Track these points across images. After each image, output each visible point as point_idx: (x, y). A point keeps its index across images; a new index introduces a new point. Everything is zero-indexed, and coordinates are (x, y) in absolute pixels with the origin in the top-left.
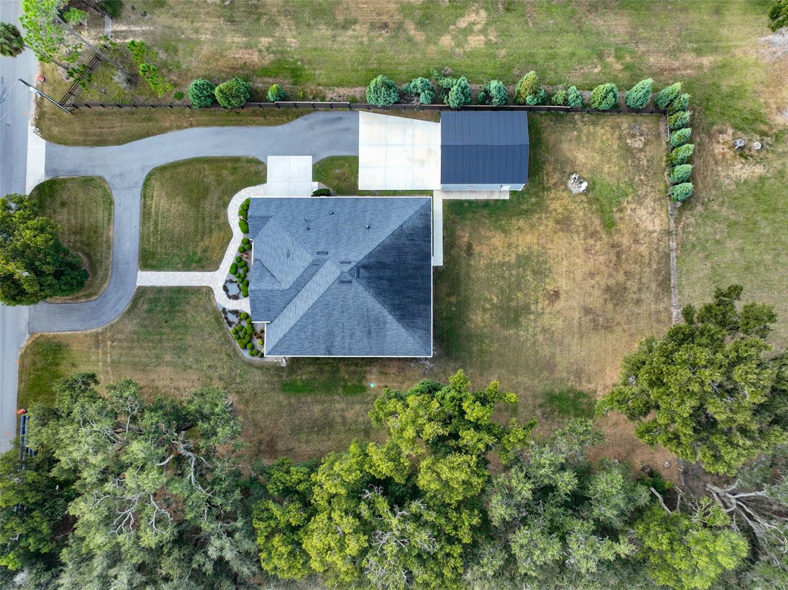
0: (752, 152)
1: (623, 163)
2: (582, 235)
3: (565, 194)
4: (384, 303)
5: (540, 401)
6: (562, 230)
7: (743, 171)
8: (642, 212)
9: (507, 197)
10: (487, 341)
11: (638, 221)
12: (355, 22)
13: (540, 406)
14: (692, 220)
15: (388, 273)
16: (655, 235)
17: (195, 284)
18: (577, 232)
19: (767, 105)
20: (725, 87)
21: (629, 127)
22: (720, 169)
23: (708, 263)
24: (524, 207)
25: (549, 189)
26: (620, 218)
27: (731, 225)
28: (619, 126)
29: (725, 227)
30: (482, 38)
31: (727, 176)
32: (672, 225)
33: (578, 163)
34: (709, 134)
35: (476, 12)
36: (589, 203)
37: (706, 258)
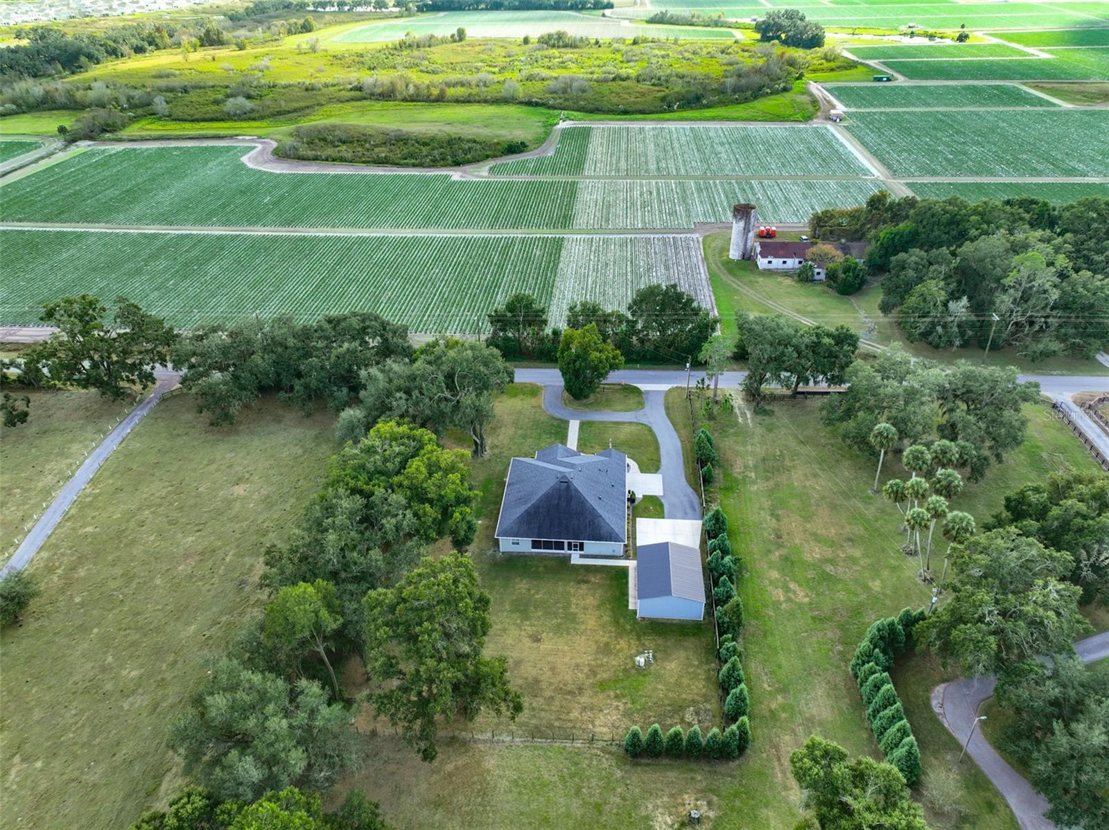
2: (593, 663)
3: (634, 651)
6: (598, 648)
7: (663, 823)
8: (615, 716)
9: (632, 608)
11: (605, 712)
12: (778, 520)
14: (606, 765)
15: (564, 504)
16: (590, 726)
17: (569, 442)
18: (596, 659)
20: (765, 813)
21: (707, 710)
22: (665, 799)
23: (556, 778)
24: (621, 621)
25: (639, 639)
26: (609, 696)
27: (598, 807)
28: (707, 701)
29: (597, 799)
30: (782, 598)
31: (656, 807)
32: (601, 744)
33: (666, 663)
34: (704, 793)
35: (807, 596)
36: (625, 670)
37: (562, 778)
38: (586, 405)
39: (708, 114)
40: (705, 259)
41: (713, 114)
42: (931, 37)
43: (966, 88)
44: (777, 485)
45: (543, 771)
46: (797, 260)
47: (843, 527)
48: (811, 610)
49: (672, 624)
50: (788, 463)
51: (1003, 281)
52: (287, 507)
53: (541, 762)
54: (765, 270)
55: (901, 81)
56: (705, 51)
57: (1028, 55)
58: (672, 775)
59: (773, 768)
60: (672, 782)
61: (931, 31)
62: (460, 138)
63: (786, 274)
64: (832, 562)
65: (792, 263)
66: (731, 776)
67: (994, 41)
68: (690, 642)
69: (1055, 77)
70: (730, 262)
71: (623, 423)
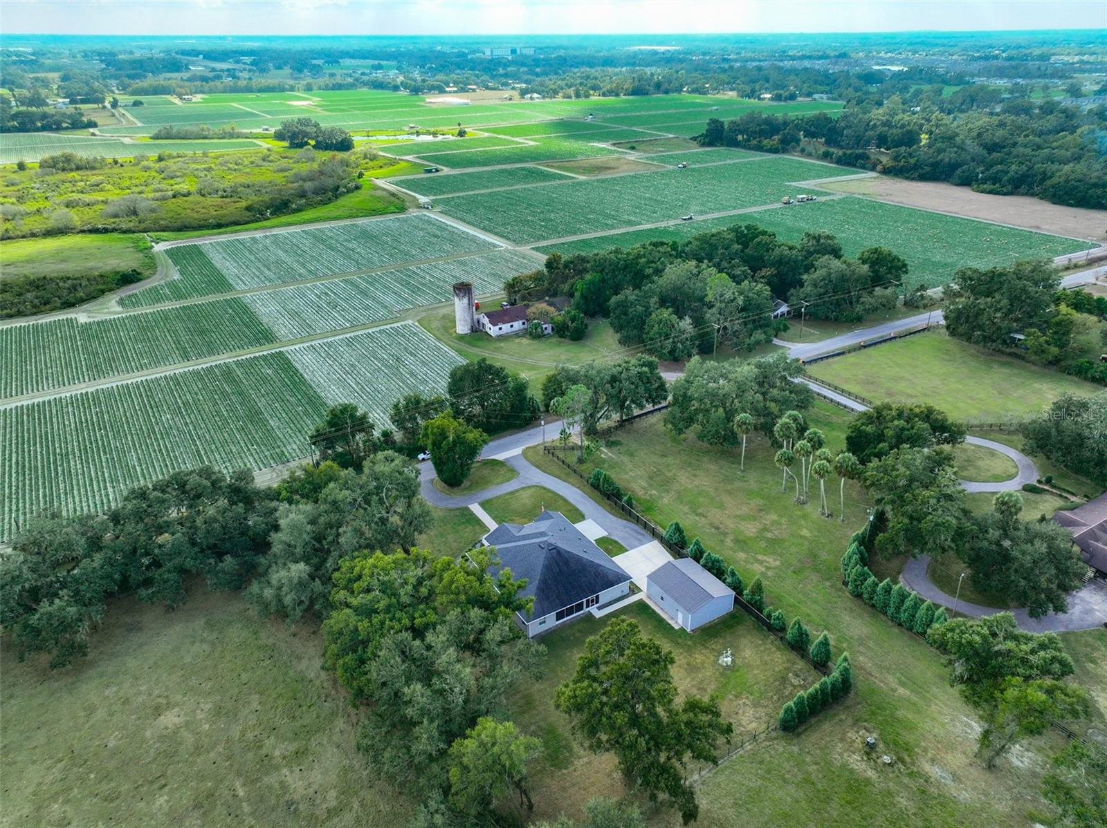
0: (879, 761)
1: (771, 680)
2: (694, 683)
3: (712, 658)
4: (543, 573)
5: (542, 724)
6: (686, 670)
7: (856, 762)
8: (750, 712)
9: (677, 627)
10: (564, 668)
11: (741, 712)
12: (705, 517)
13: (539, 727)
14: (781, 749)
16: (742, 729)
17: (487, 524)
18: (693, 679)
19: (925, 750)
20: (900, 714)
21: (801, 670)
22: (840, 745)
23: (760, 782)
24: (680, 641)
25: (707, 648)
26: (731, 700)
27: (807, 781)
28: (794, 663)
29: (800, 776)
30: (764, 570)
31: (841, 754)
32: (763, 736)
33: (743, 654)
34: (856, 723)
35: (775, 560)
36: (722, 675)
37: (763, 778)
38: (470, 488)
39: (306, 217)
40: (438, 339)
41: (311, 216)
42: (434, 134)
43: (502, 171)
44: (679, 493)
45: (746, 782)
46: (521, 322)
47: (749, 504)
48: (788, 568)
49: (716, 624)
50: (669, 474)
51: (707, 299)
52: (255, 705)
53: (738, 778)
54: (498, 336)
55: (446, 171)
56: (246, 162)
57: (520, 143)
58: (827, 726)
59: (875, 683)
60: (832, 731)
61: (432, 130)
62: (44, 278)
63: (517, 335)
64: (765, 529)
65: (518, 325)
66: (858, 704)
67: (486, 134)
68: (741, 629)
69: (555, 158)
70: (462, 338)
71: (517, 491)
